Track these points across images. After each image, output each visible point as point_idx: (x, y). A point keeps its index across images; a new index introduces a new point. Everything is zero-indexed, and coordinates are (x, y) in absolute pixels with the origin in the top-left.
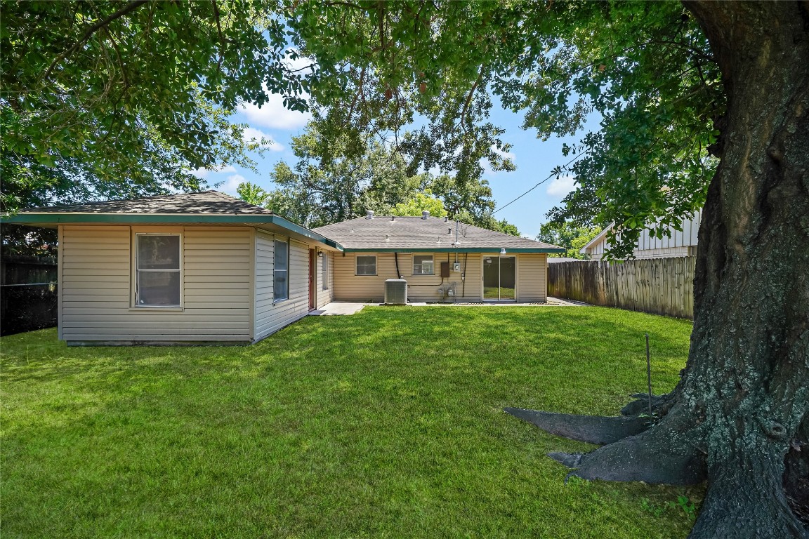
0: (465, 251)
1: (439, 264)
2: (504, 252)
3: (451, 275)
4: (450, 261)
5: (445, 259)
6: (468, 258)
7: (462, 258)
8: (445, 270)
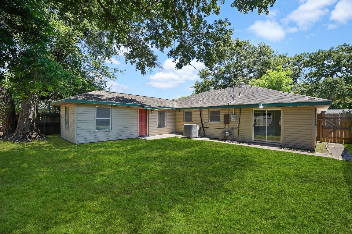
0: (240, 107)
1: (223, 115)
2: (262, 107)
3: (230, 123)
4: (230, 113)
5: (227, 112)
6: (242, 111)
7: (238, 112)
8: (227, 119)
